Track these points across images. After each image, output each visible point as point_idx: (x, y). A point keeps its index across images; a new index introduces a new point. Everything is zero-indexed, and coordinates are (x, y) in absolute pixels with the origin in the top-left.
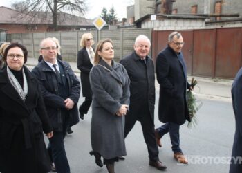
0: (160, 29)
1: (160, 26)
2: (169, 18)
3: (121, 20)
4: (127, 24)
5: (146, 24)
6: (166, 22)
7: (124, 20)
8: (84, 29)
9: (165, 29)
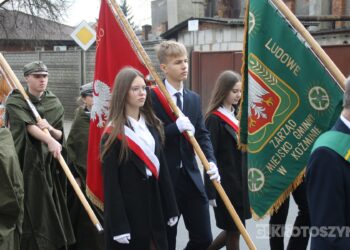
0: (216, 48)
1: (215, 42)
2: (233, 26)
3: (141, 29)
4: (152, 37)
5: (187, 37)
6: (228, 34)
7: (147, 29)
8: (63, 48)
9: (224, 48)
